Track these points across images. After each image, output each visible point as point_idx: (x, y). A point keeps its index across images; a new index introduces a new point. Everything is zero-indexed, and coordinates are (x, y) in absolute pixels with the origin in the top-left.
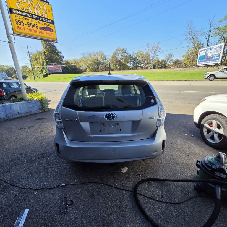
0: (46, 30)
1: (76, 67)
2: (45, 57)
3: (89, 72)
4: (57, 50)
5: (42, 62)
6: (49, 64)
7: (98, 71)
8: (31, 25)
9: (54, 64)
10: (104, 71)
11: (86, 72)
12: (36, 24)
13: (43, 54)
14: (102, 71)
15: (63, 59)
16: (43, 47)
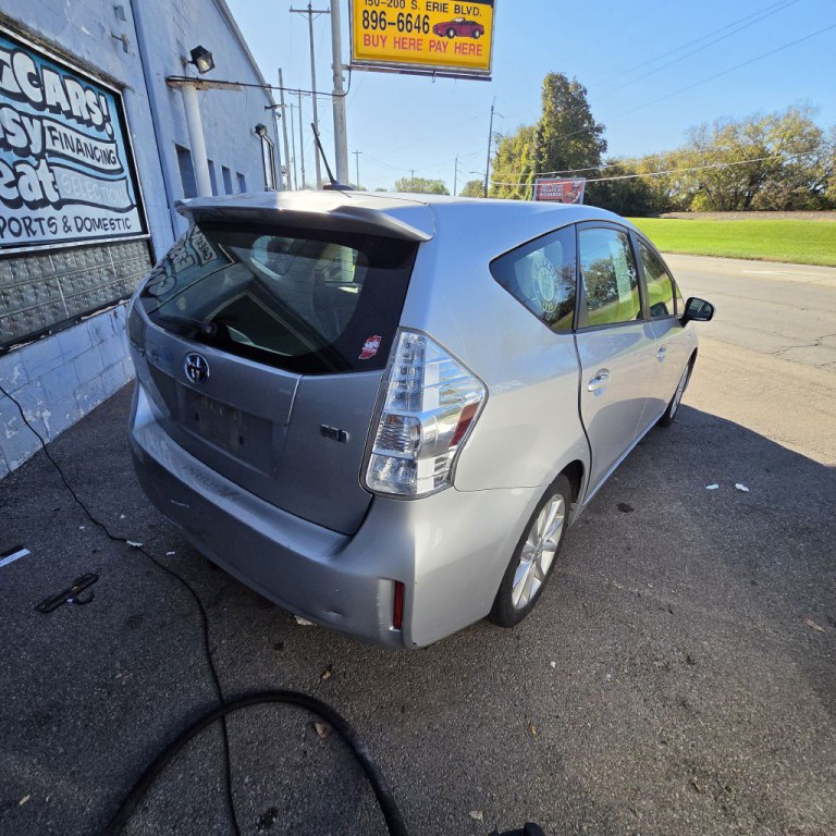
0: (455, 34)
1: (645, 187)
2: (537, 151)
3: (696, 214)
4: (589, 117)
5: (524, 169)
6: (546, 176)
7: (748, 207)
8: (408, 22)
9: (562, 175)
10: (778, 208)
11: (684, 210)
12: (426, 16)
13: (536, 136)
14: (772, 210)
15: (601, 154)
16: (545, 109)
